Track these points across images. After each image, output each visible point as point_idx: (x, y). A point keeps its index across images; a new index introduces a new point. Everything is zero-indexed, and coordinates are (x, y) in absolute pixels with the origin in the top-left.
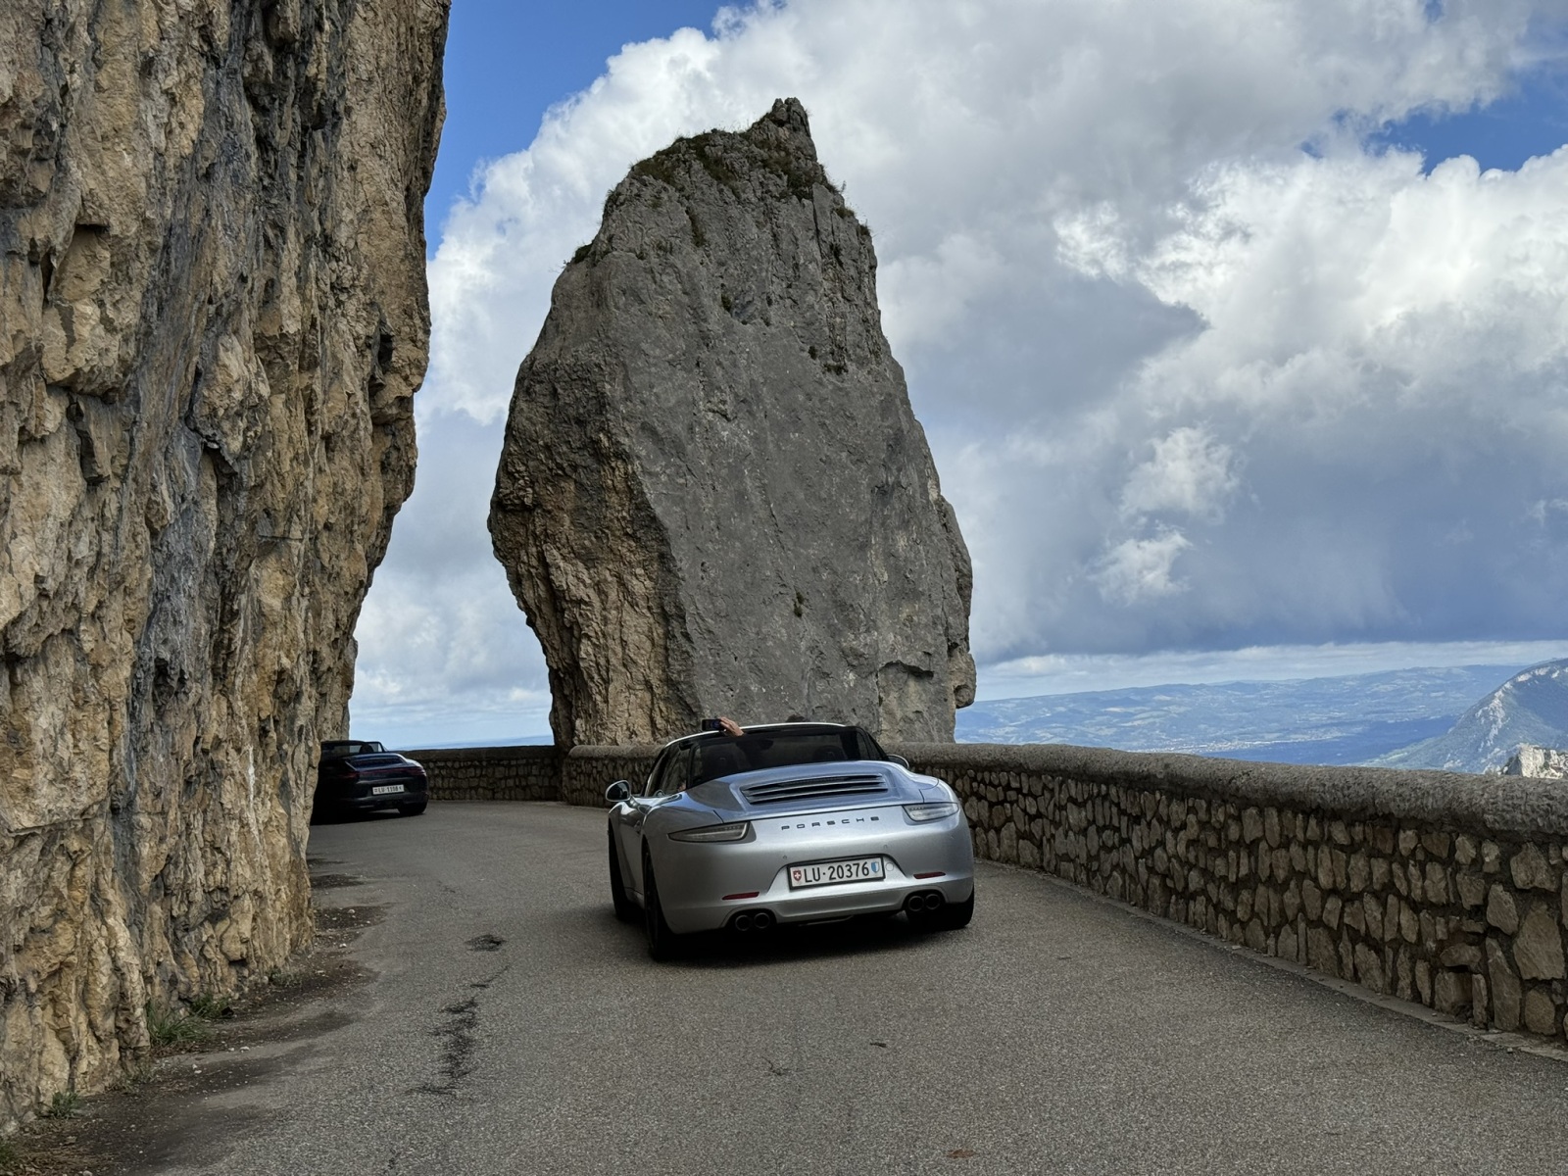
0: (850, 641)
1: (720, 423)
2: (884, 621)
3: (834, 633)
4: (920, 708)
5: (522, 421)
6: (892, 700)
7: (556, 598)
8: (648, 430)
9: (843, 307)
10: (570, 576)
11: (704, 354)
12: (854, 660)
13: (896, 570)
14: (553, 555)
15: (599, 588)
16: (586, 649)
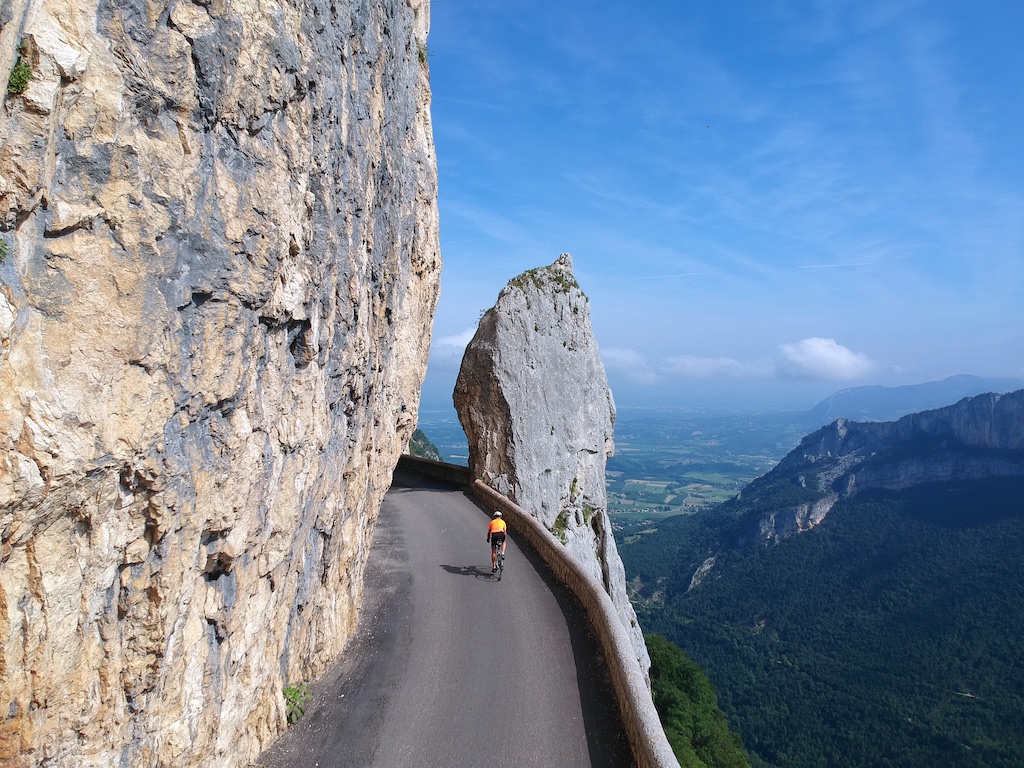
0: (569, 442)
1: (531, 369)
2: (582, 435)
3: (564, 440)
4: (593, 464)
5: (465, 365)
6: (582, 462)
7: (472, 424)
8: (506, 372)
9: (577, 329)
10: (477, 417)
11: (527, 347)
12: (571, 449)
13: (587, 418)
14: (472, 409)
15: (486, 422)
16: (480, 442)
